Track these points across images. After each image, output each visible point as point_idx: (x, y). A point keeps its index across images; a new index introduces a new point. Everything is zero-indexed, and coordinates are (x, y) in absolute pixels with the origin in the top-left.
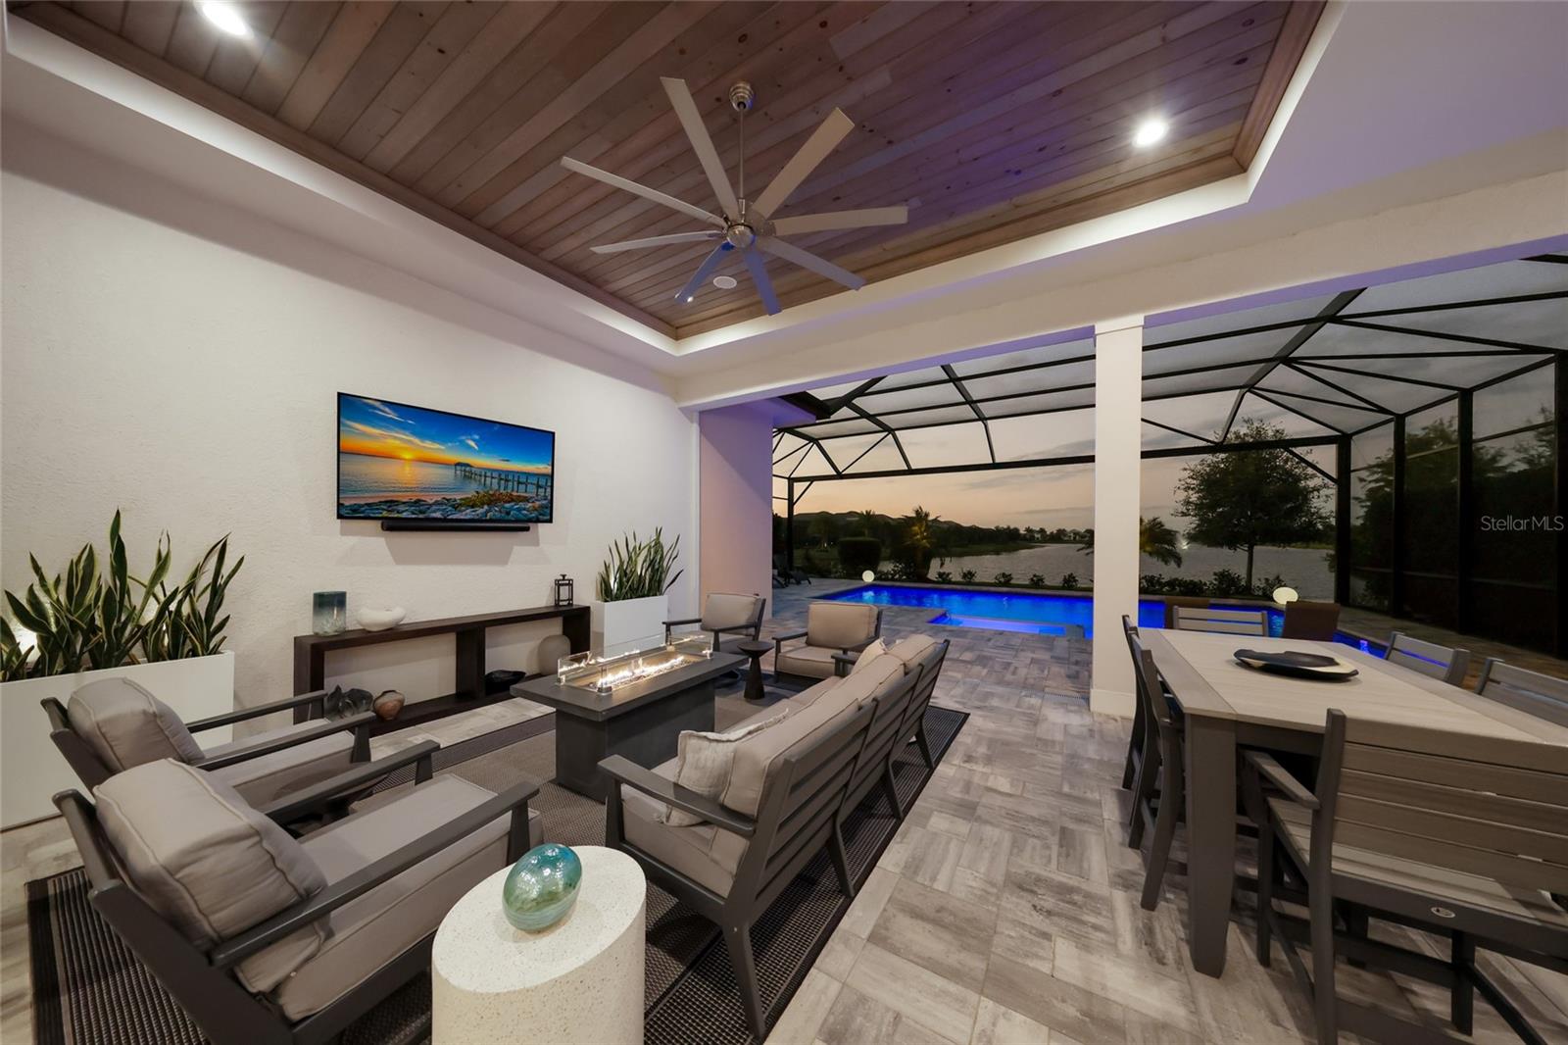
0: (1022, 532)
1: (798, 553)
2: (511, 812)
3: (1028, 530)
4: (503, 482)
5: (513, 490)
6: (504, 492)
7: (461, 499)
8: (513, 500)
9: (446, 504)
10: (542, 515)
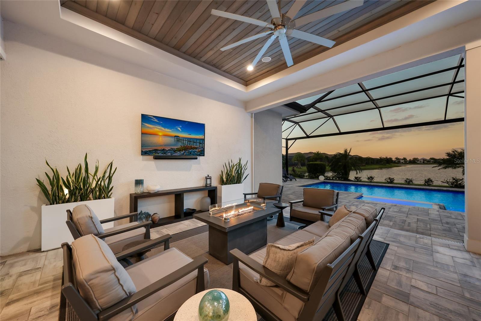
0: (394, 159)
1: (290, 169)
2: (197, 269)
4: (189, 142)
5: (192, 145)
6: (189, 146)
7: (176, 148)
8: (192, 149)
9: (172, 150)
10: (201, 153)
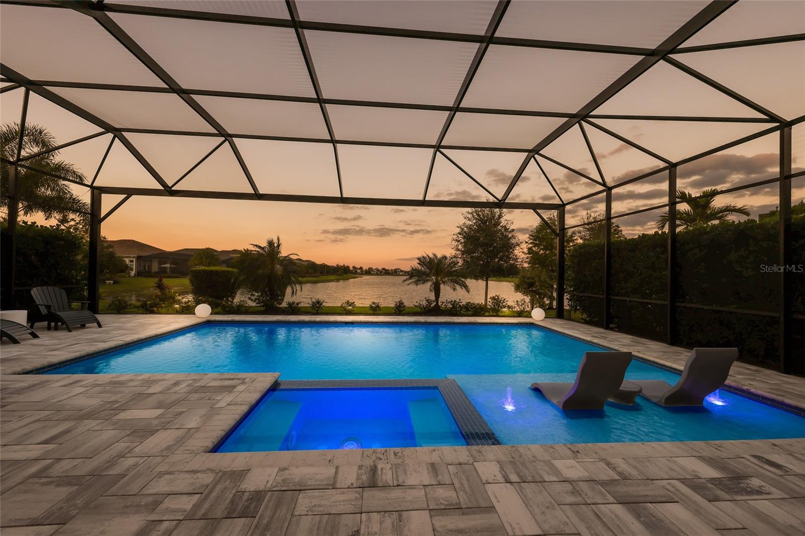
0: (351, 269)
3: (354, 267)
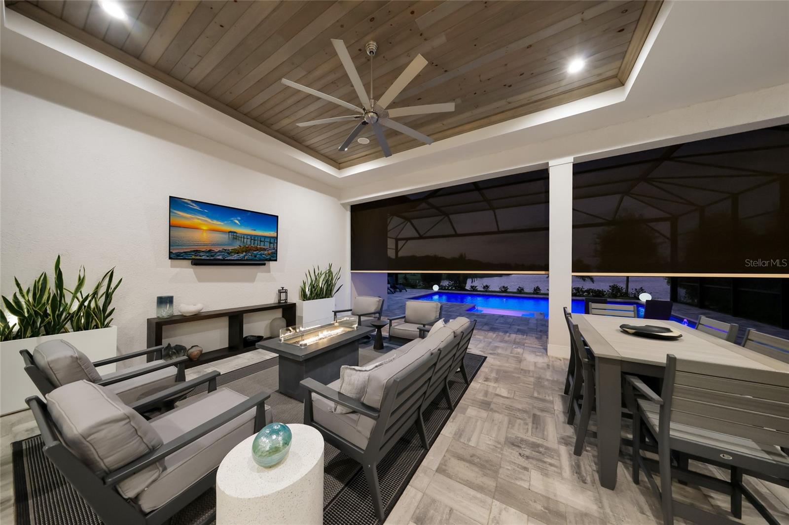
1: (400, 276)
2: (256, 407)
4: (252, 241)
5: (257, 245)
6: (253, 246)
7: (232, 249)
8: (258, 250)
9: (224, 252)
10: (272, 257)
